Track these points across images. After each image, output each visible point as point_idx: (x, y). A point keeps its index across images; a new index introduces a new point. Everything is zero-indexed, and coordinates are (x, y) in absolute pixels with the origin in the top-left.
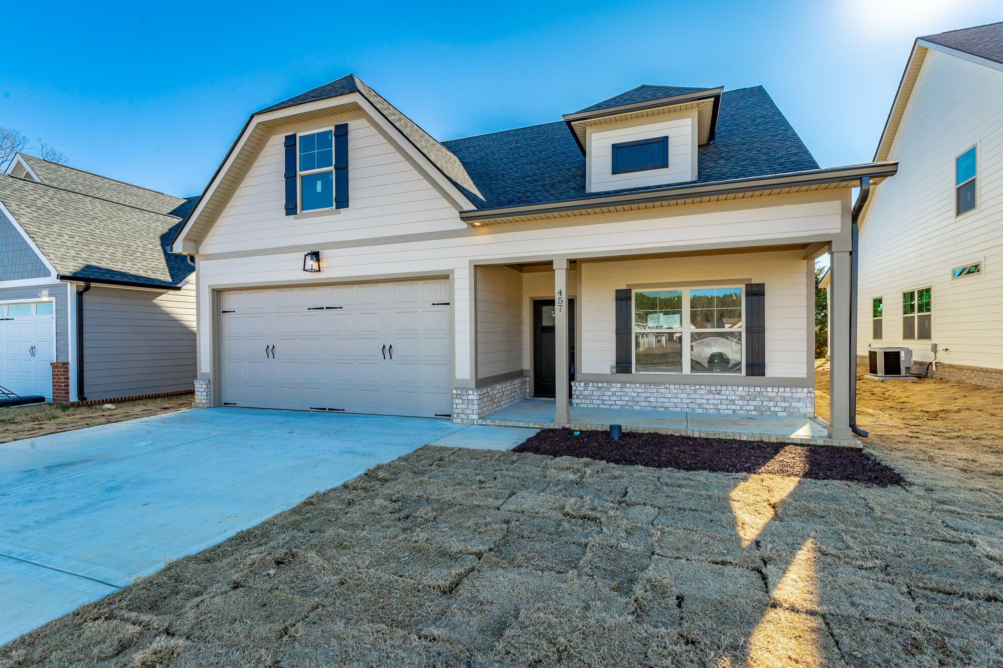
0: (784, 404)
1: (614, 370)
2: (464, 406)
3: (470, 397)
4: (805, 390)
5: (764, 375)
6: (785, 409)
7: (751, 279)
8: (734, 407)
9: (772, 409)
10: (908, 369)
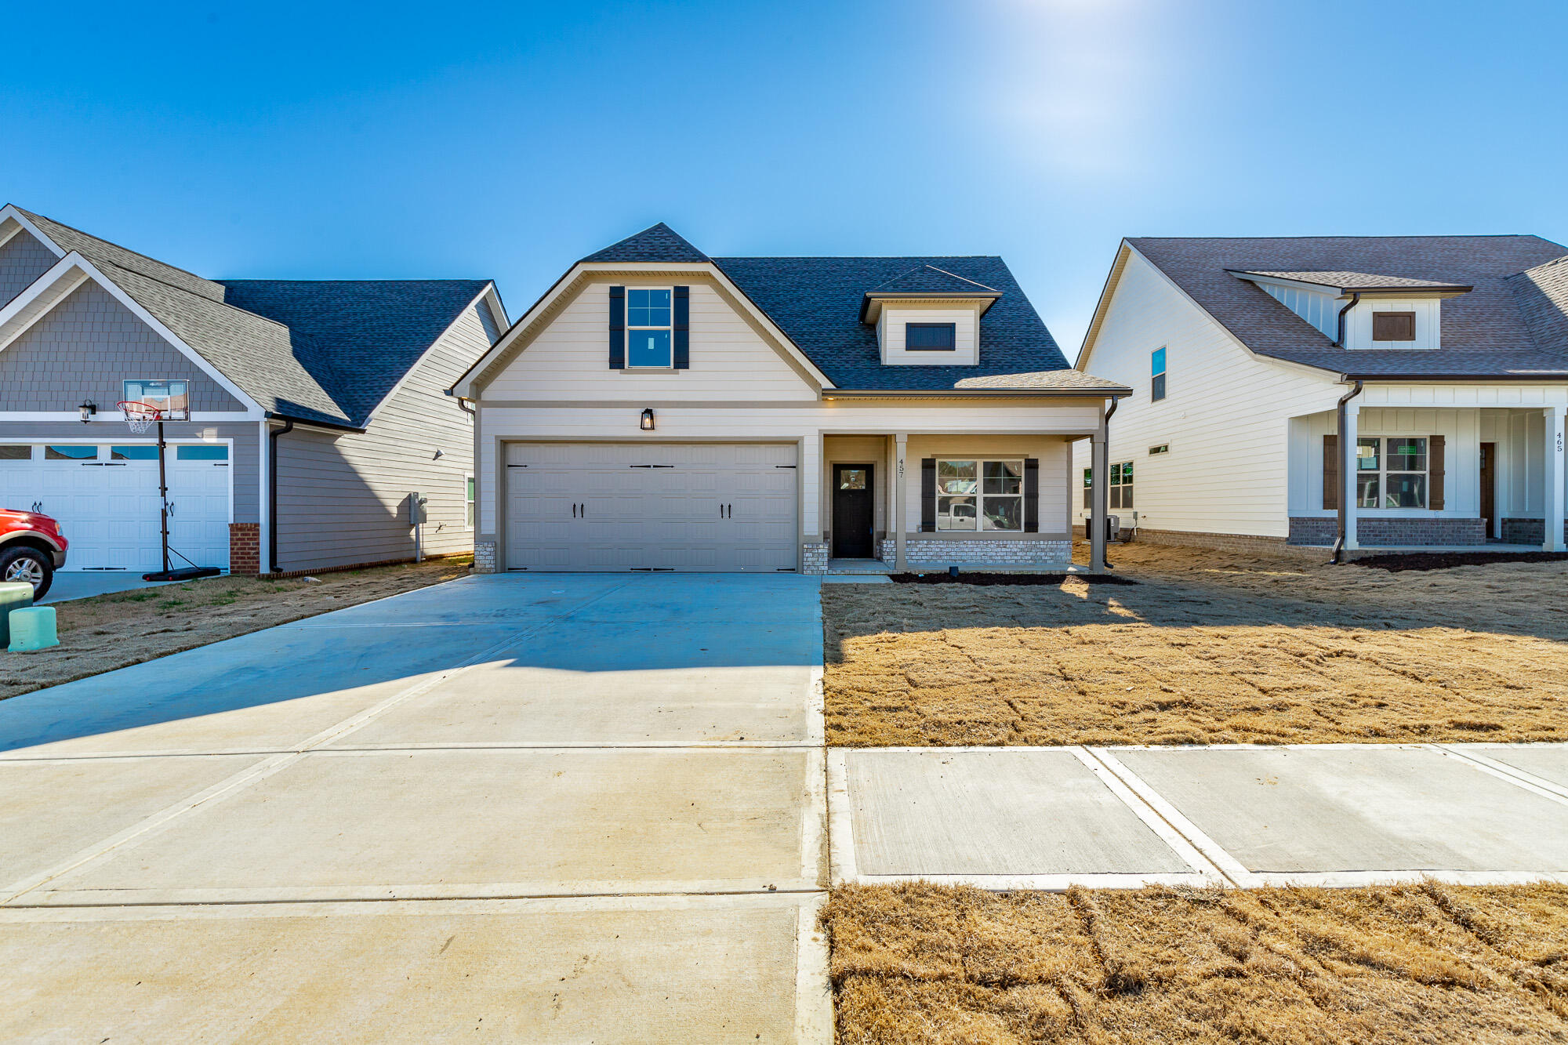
0: (1051, 554)
1: (921, 529)
2: (814, 559)
3: (820, 551)
4: (1066, 542)
5: (1037, 531)
6: (1052, 558)
7: (1028, 455)
8: (1016, 558)
9: (1043, 558)
10: (1116, 534)
